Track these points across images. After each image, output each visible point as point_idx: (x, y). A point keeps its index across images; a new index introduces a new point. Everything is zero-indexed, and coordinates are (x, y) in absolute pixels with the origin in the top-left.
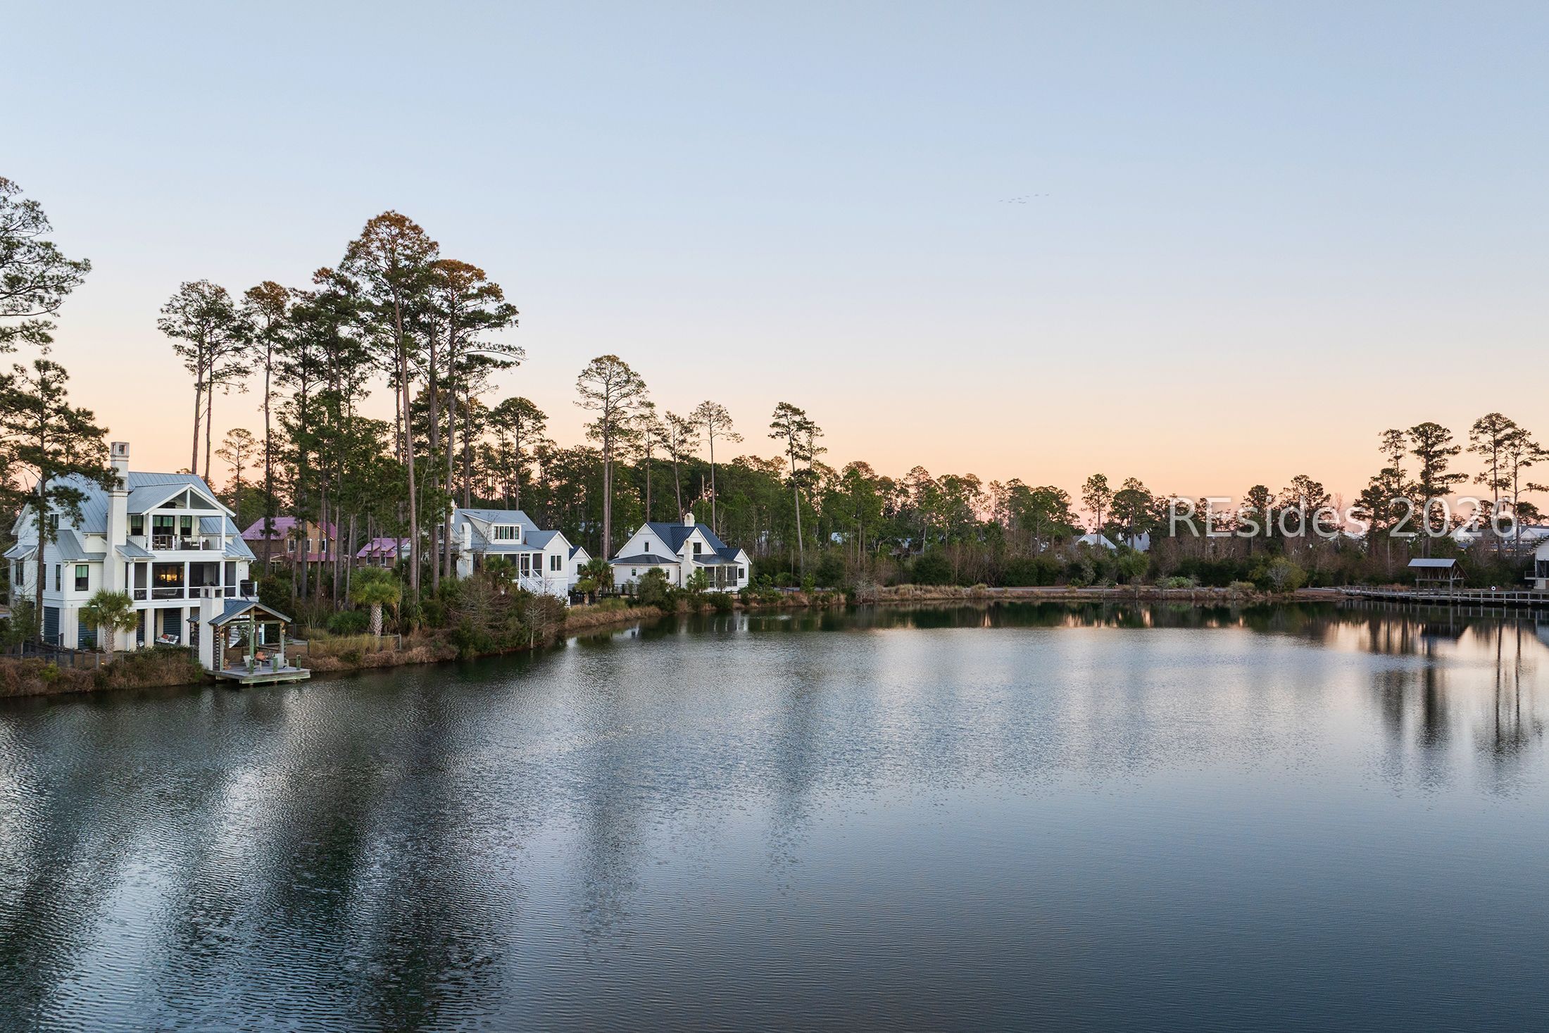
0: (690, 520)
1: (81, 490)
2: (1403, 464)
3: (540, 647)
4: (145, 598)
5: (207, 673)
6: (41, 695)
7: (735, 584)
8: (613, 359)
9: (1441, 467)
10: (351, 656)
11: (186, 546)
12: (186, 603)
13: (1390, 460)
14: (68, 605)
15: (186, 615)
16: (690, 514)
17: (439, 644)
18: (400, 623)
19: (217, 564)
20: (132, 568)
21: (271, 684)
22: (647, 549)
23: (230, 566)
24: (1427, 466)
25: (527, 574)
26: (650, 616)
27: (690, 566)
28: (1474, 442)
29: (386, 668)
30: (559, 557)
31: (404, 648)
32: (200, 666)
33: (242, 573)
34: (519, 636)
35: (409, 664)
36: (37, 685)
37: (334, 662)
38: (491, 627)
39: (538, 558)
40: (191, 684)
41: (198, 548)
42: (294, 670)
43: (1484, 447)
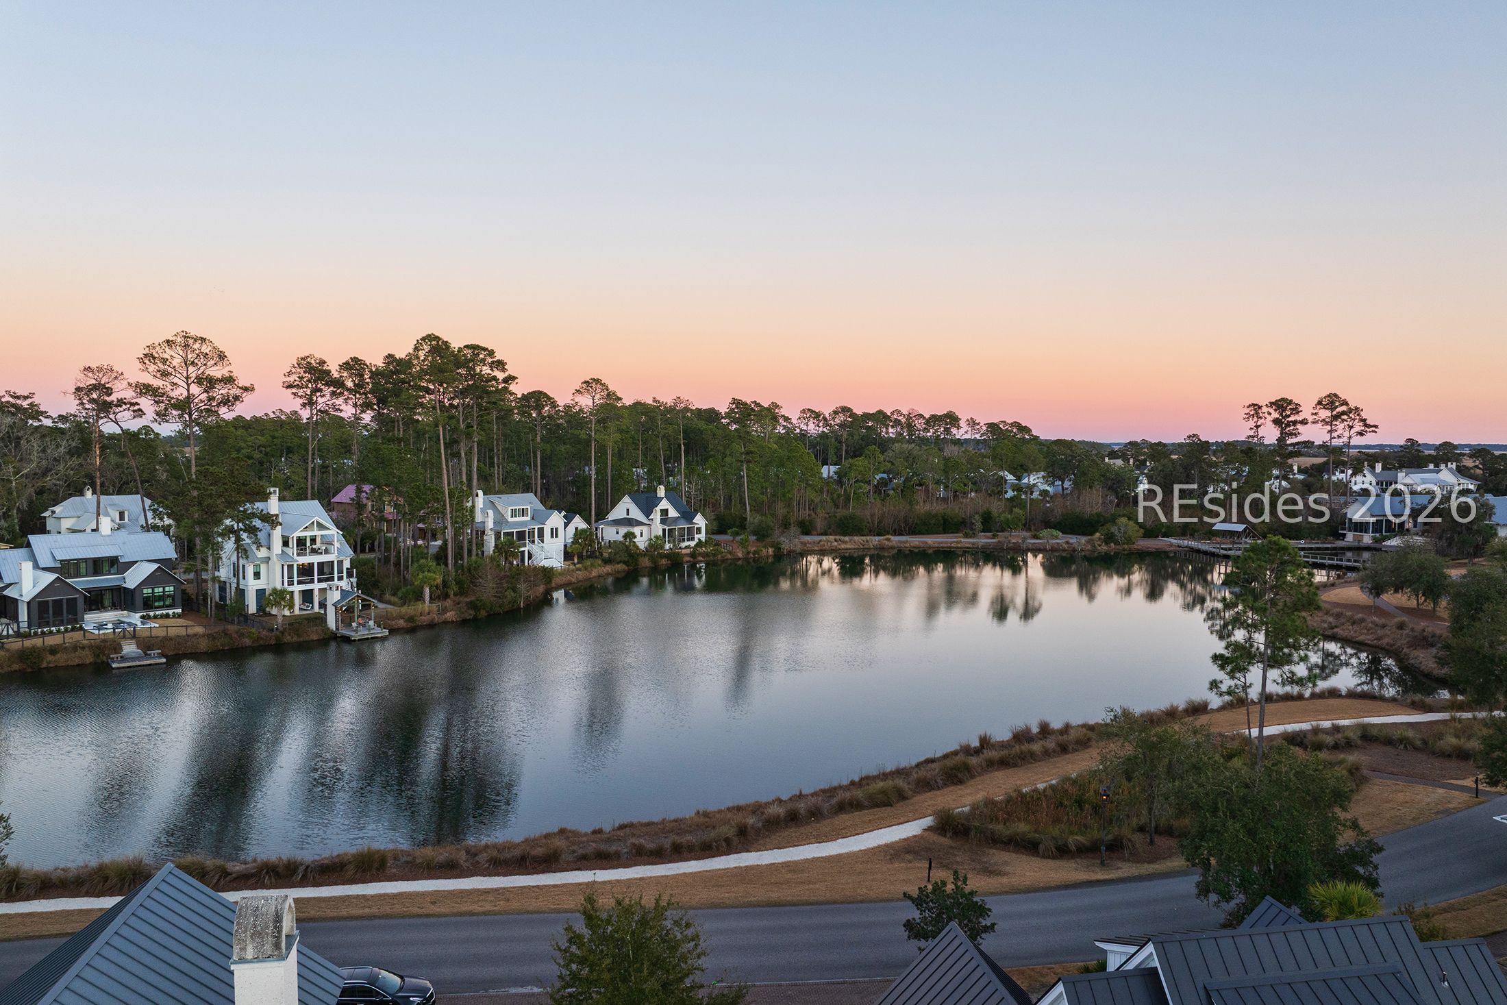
0: (661, 491)
1: (257, 526)
2: (1261, 432)
3: (527, 606)
4: (293, 584)
5: (332, 632)
6: (249, 647)
7: (693, 539)
8: (597, 381)
9: (1295, 434)
10: (411, 619)
11: (314, 551)
12: (316, 586)
13: (1251, 429)
14: (250, 588)
15: (316, 593)
16: (662, 487)
17: (463, 610)
18: (440, 594)
19: (333, 562)
20: (285, 568)
21: (368, 639)
22: (628, 514)
23: (340, 563)
24: (1281, 434)
25: (533, 542)
26: (618, 572)
27: (658, 529)
28: (1315, 417)
29: (431, 626)
30: (557, 529)
31: (443, 610)
32: (328, 629)
33: (347, 564)
34: (514, 601)
35: (445, 623)
36: (247, 642)
37: (401, 623)
38: (495, 596)
39: (541, 531)
40: (324, 639)
41: (321, 553)
42: (379, 630)
43: (1324, 420)
